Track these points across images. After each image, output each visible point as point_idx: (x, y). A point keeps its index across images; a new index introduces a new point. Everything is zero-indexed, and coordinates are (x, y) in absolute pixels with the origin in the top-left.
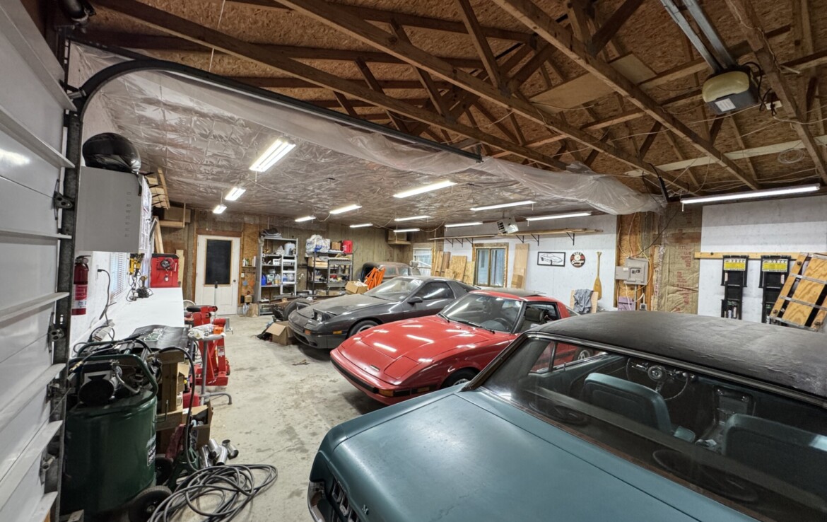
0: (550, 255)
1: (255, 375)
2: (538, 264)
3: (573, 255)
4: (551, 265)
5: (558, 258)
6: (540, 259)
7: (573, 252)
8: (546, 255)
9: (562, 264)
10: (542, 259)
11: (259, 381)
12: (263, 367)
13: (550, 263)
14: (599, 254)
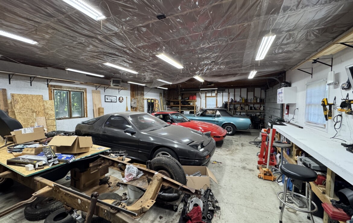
0: (110, 97)
1: (244, 164)
2: (105, 102)
3: (120, 98)
4: (111, 102)
5: (114, 99)
6: (106, 99)
7: (119, 96)
8: (109, 97)
9: (115, 101)
10: (107, 99)
11: (244, 160)
12: (238, 167)
13: (111, 101)
14: (127, 97)
